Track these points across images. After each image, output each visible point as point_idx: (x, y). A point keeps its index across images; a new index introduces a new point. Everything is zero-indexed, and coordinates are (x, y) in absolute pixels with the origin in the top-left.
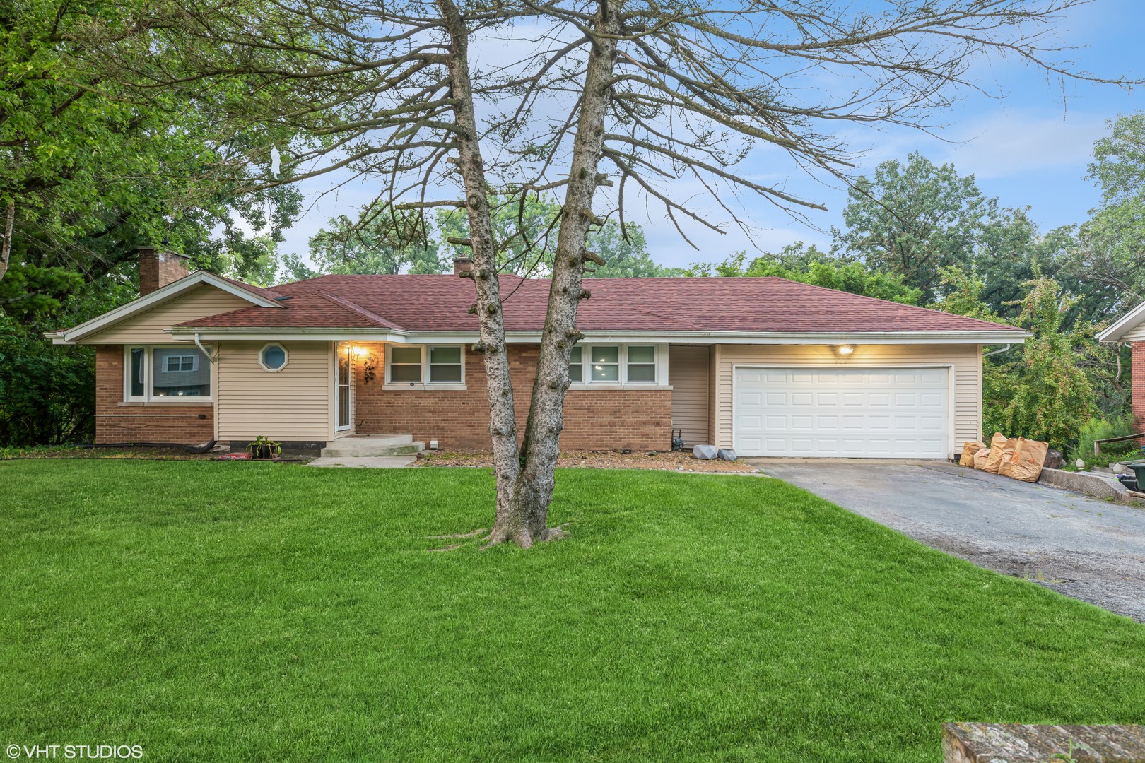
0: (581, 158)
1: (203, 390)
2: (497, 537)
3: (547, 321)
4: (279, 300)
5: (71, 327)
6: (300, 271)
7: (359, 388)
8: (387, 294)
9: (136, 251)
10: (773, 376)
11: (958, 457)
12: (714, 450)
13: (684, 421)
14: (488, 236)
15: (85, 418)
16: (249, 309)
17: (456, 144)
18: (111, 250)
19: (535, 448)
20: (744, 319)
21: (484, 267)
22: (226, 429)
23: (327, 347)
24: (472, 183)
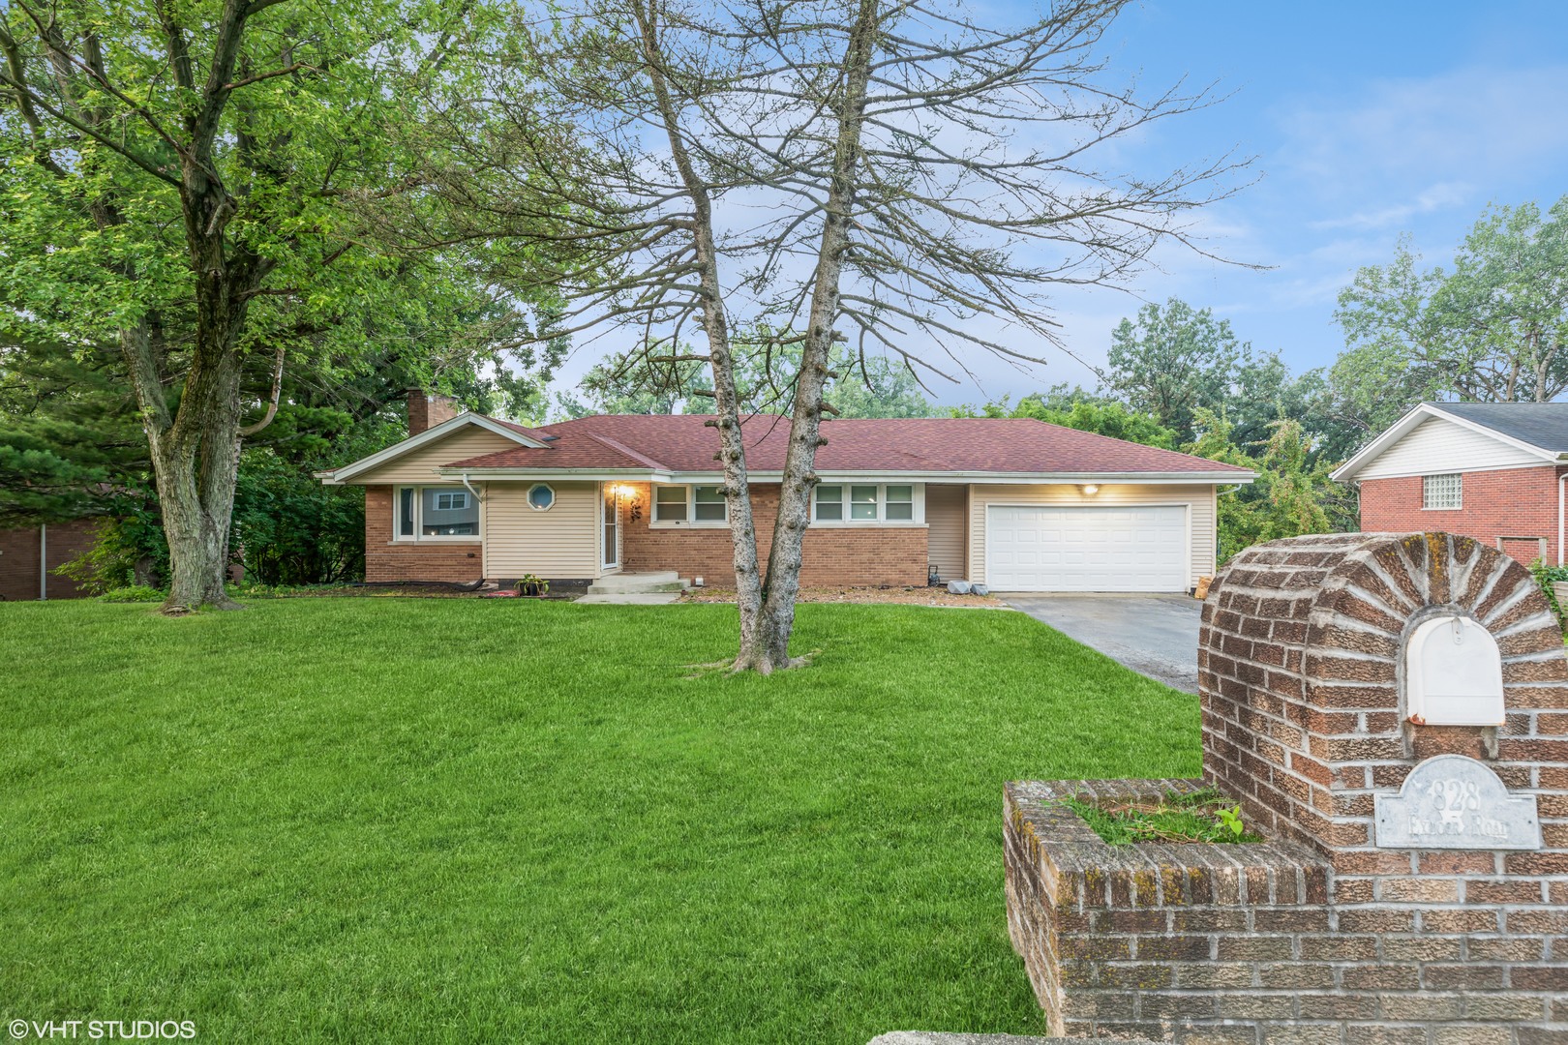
0: (817, 316)
1: (471, 527)
2: (740, 665)
3: (786, 467)
4: (547, 441)
5: (340, 467)
6: (574, 409)
7: (625, 527)
8: (654, 434)
9: (404, 391)
10: (1024, 514)
11: (1194, 590)
12: (968, 585)
13: (940, 557)
14: (730, 389)
15: (355, 557)
16: (517, 450)
17: (702, 304)
18: (380, 390)
19: (776, 583)
20: (997, 459)
21: (727, 417)
22: (497, 566)
23: (592, 487)
24: (715, 340)
